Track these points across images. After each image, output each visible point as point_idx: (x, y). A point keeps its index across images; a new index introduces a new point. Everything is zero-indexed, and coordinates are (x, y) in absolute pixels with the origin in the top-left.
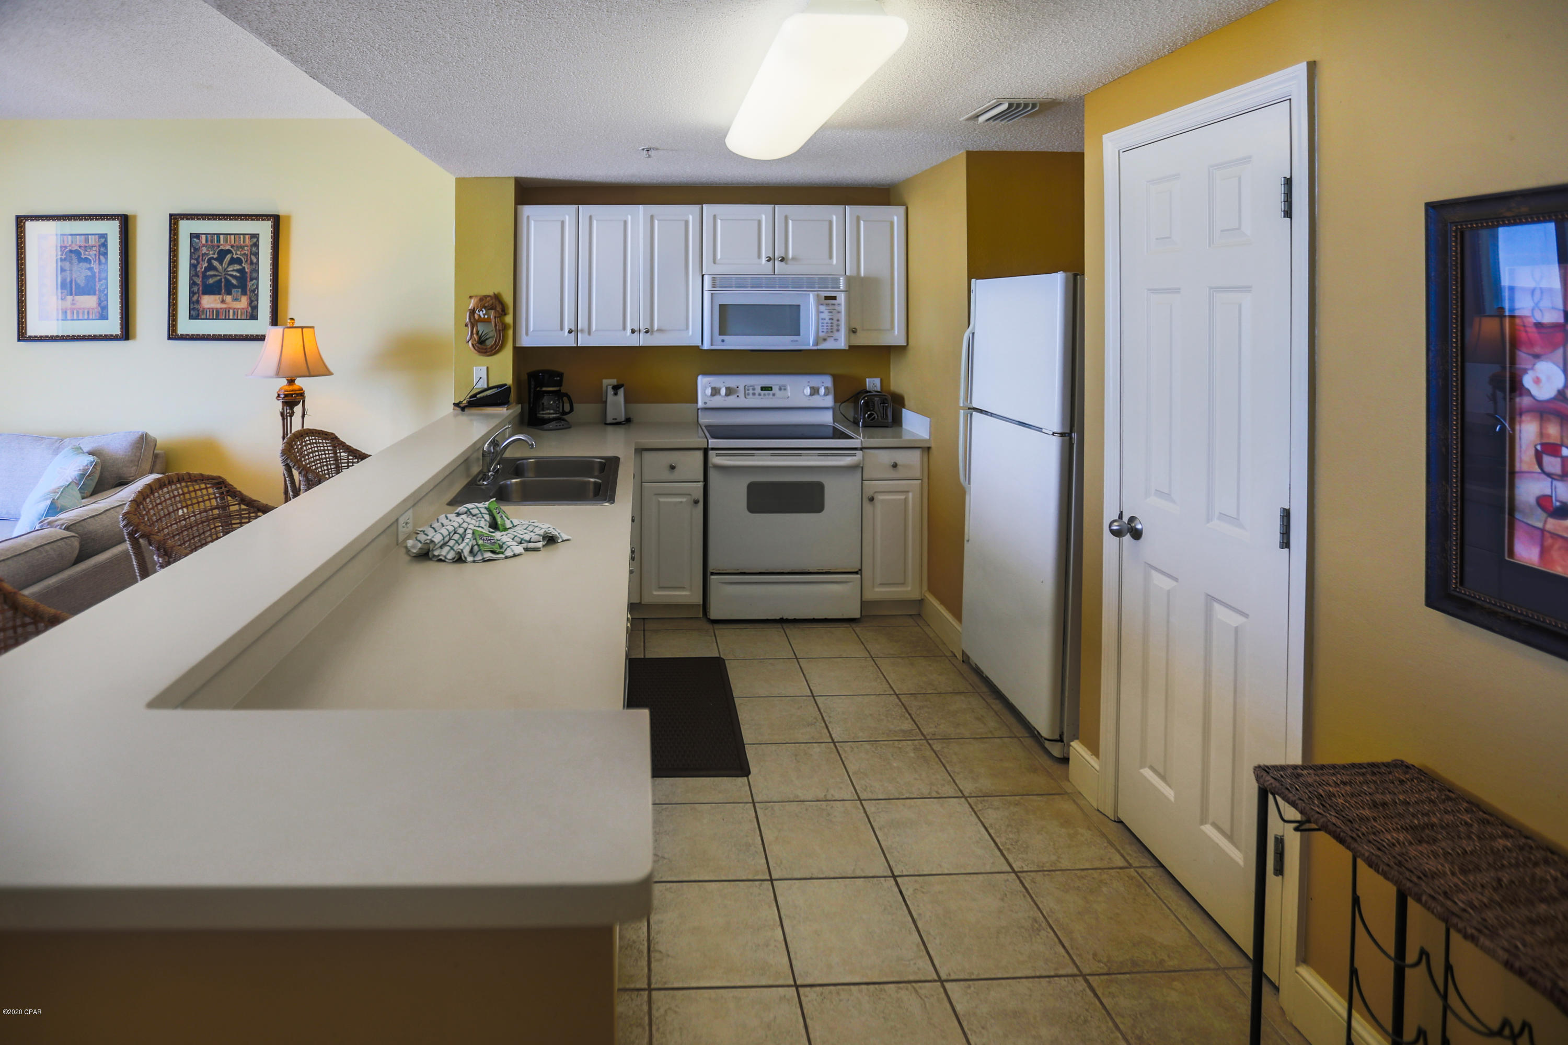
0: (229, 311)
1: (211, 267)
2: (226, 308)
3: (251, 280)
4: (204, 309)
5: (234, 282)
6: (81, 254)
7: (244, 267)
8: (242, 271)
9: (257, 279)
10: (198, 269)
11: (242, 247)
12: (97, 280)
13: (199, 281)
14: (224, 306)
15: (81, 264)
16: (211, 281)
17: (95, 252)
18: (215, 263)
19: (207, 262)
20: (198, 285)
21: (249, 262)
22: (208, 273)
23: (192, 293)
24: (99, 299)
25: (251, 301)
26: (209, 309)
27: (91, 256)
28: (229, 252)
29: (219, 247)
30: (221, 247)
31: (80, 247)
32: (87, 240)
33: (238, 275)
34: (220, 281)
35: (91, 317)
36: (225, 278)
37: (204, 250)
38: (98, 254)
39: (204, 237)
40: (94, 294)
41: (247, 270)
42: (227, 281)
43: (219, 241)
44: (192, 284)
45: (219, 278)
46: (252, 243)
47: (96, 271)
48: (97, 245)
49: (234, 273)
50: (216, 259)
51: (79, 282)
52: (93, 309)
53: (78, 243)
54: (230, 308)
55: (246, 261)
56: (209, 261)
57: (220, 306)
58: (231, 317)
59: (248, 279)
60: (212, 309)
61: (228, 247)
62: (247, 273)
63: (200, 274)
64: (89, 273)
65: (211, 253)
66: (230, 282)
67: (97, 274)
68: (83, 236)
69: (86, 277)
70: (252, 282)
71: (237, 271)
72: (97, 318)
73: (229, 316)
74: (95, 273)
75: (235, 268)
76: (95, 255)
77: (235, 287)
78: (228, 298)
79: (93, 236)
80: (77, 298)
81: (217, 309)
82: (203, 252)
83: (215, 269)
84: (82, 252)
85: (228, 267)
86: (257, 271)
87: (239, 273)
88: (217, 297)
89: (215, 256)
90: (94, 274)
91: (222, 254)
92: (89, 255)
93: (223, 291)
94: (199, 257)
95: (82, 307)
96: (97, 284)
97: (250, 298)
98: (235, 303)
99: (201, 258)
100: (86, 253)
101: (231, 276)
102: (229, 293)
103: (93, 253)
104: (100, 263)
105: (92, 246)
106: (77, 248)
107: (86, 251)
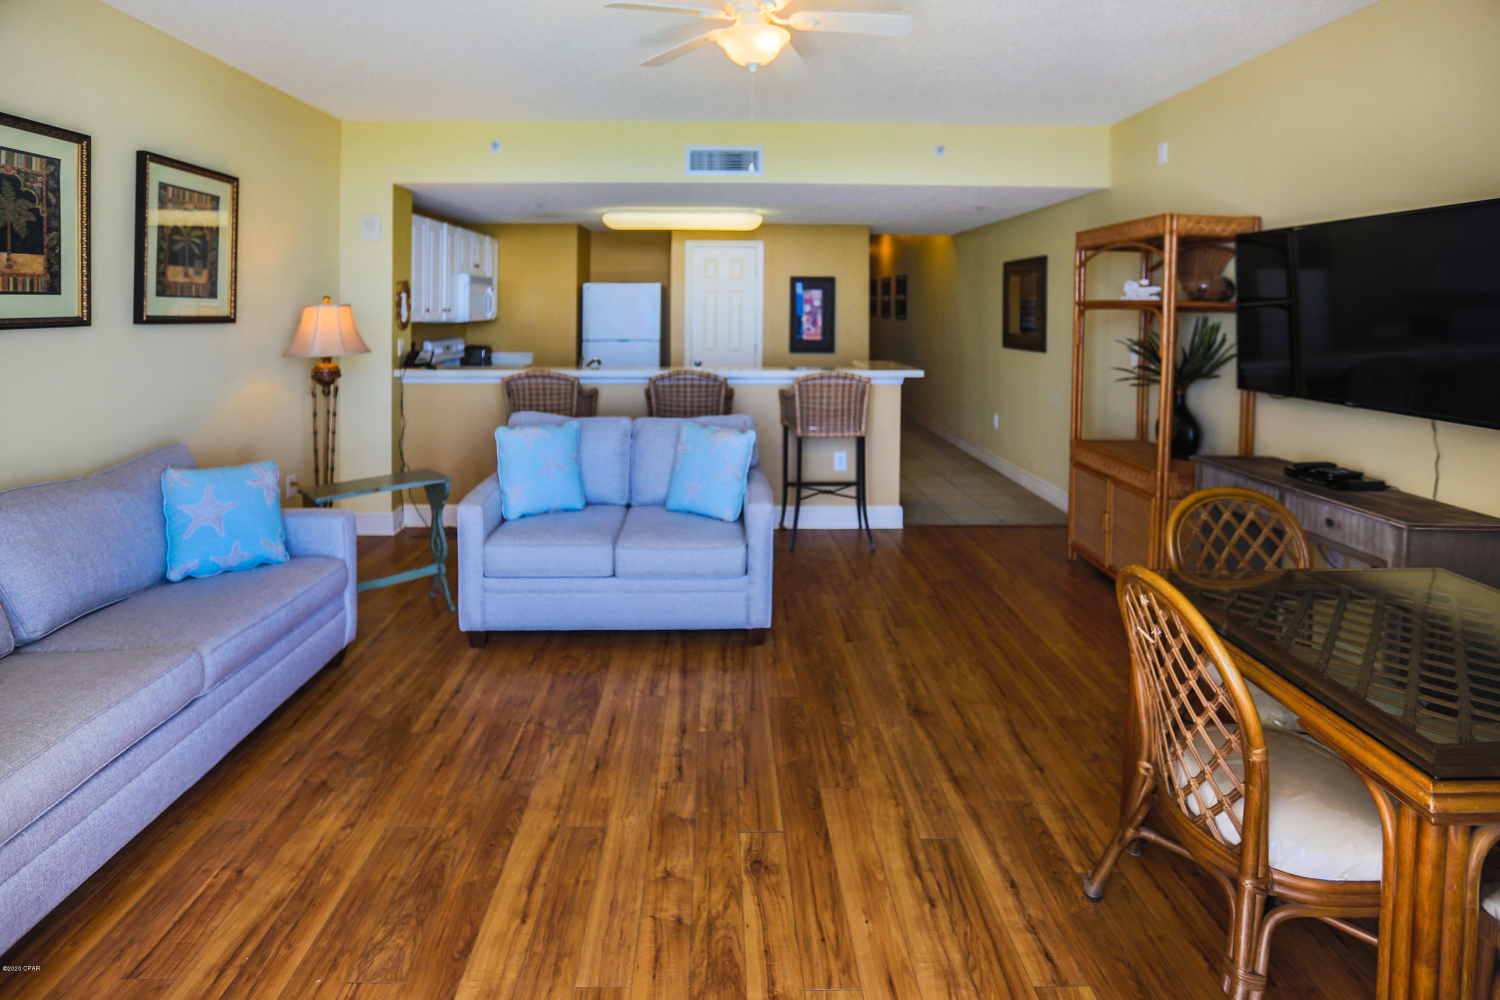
0: (191, 287)
2: (189, 283)
3: (212, 251)
4: (170, 283)
6: (20, 186)
7: (205, 235)
8: (204, 239)
9: (217, 250)
11: (203, 209)
12: (45, 229)
13: (165, 246)
14: (187, 280)
15: (21, 201)
16: (176, 247)
17: (39, 185)
20: (165, 251)
22: (173, 237)
23: (159, 262)
24: (48, 260)
25: (210, 276)
26: (173, 283)
27: (35, 191)
29: (184, 204)
30: (187, 206)
31: (19, 172)
32: (29, 163)
33: (200, 243)
34: (185, 248)
35: (35, 290)
36: (190, 246)
37: (171, 206)
38: (44, 189)
39: (170, 189)
40: (41, 252)
41: (208, 239)
42: (191, 250)
43: (184, 197)
44: (159, 249)
46: (212, 206)
47: (44, 215)
48: (44, 173)
49: (197, 240)
51: (17, 229)
52: (38, 276)
53: (15, 165)
54: (193, 283)
57: (182, 280)
58: (194, 294)
59: (209, 250)
60: (177, 284)
61: (193, 207)
63: (167, 237)
64: (33, 219)
66: (195, 251)
67: (45, 222)
68: (23, 156)
69: (28, 223)
71: (199, 237)
72: (43, 291)
73: (191, 292)
74: (42, 218)
75: (198, 234)
76: (41, 189)
77: (197, 259)
78: (191, 271)
79: (39, 159)
80: (16, 257)
81: (180, 283)
84: (22, 181)
85: (192, 232)
86: (217, 241)
87: (200, 240)
88: (181, 269)
90: (40, 219)
92: (32, 188)
93: (187, 261)
95: (23, 271)
96: (45, 236)
97: (210, 273)
98: (196, 276)
100: (28, 184)
101: (195, 243)
102: (192, 265)
103: (37, 185)
104: (49, 204)
105: (38, 175)
106: (13, 172)
107: (27, 180)
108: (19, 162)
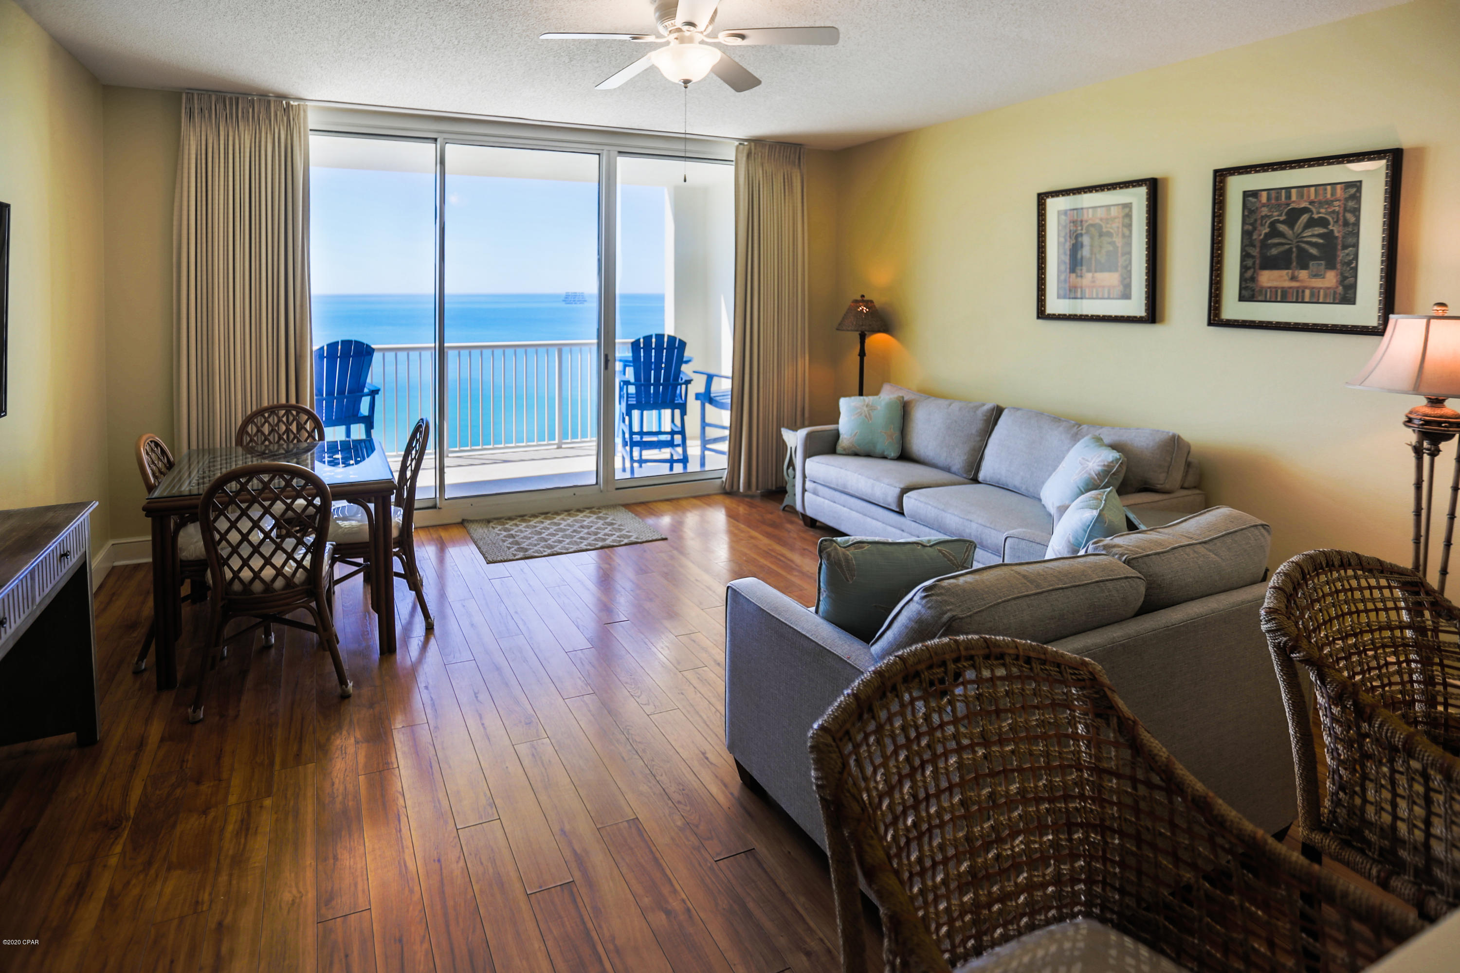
0: (1303, 292)
1: (1274, 232)
2: (1298, 288)
3: (1345, 247)
4: (1262, 288)
5: (1314, 251)
6: (1101, 228)
7: (1332, 231)
8: (1329, 236)
9: (1356, 245)
10: (1255, 237)
11: (1329, 203)
12: (1117, 255)
13: (1255, 252)
14: (1294, 284)
16: (1274, 251)
18: (1282, 228)
19: (1269, 227)
20: (1253, 257)
21: (1341, 222)
22: (1270, 241)
23: (1245, 268)
24: (1121, 275)
25: (1343, 278)
26: (1270, 288)
27: (1112, 229)
28: (1305, 210)
29: (1288, 205)
30: (1293, 206)
31: (1101, 219)
32: (1109, 212)
33: (1321, 241)
34: (1290, 251)
36: (1298, 247)
37: (1265, 211)
38: (1121, 226)
39: (1265, 194)
40: (1115, 270)
41: (1336, 234)
42: (1301, 250)
43: (1288, 197)
44: (1245, 256)
45: (1287, 247)
46: (1347, 195)
47: (1119, 245)
48: (1122, 216)
49: (1314, 240)
50: (1283, 222)
52: (1113, 286)
53: (1099, 216)
54: (1306, 288)
55: (1337, 222)
56: (1273, 225)
57: (1287, 284)
58: (1307, 299)
59: (1339, 247)
60: (1276, 288)
61: (1304, 205)
62: (1336, 238)
63: (1258, 244)
64: (1108, 249)
65: (1276, 214)
66: (1306, 251)
67: (1120, 249)
68: (1104, 208)
69: (1107, 252)
70: (1347, 251)
71: (1319, 236)
72: (1118, 297)
73: (1303, 297)
74: (1118, 247)
75: (1316, 233)
76: (1118, 227)
77: (1314, 258)
78: (1303, 274)
79: (1116, 208)
81: (1283, 288)
82: (1263, 214)
83: (1281, 235)
84: (1104, 225)
85: (1303, 232)
86: (1357, 235)
87: (1322, 238)
88: (1284, 272)
89: (1282, 218)
90: (1114, 248)
91: (1294, 215)
93: (1294, 264)
94: (1256, 220)
95: (1100, 283)
97: (1342, 274)
98: (1313, 280)
99: (1259, 222)
100: (1108, 226)
101: (1306, 243)
102: (1304, 267)
103: (1115, 225)
104: (1124, 236)
105: (1115, 218)
106: (1098, 221)
107: (1107, 223)
108: (1101, 213)
